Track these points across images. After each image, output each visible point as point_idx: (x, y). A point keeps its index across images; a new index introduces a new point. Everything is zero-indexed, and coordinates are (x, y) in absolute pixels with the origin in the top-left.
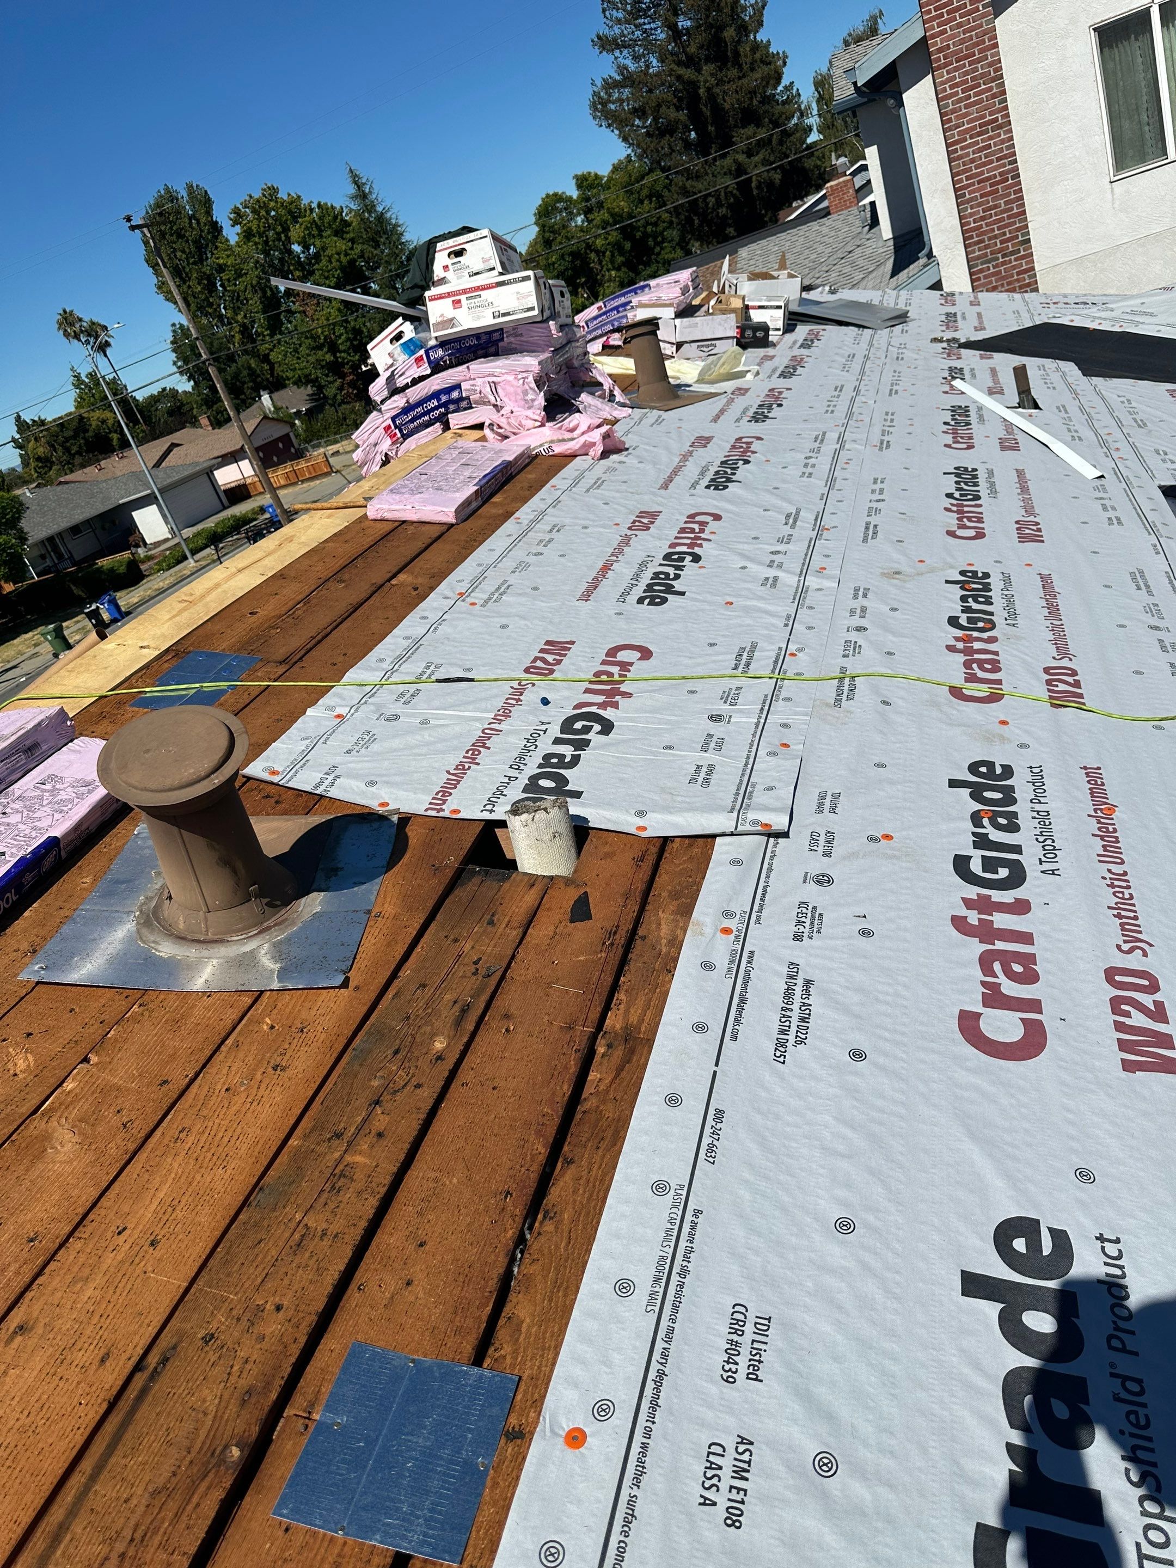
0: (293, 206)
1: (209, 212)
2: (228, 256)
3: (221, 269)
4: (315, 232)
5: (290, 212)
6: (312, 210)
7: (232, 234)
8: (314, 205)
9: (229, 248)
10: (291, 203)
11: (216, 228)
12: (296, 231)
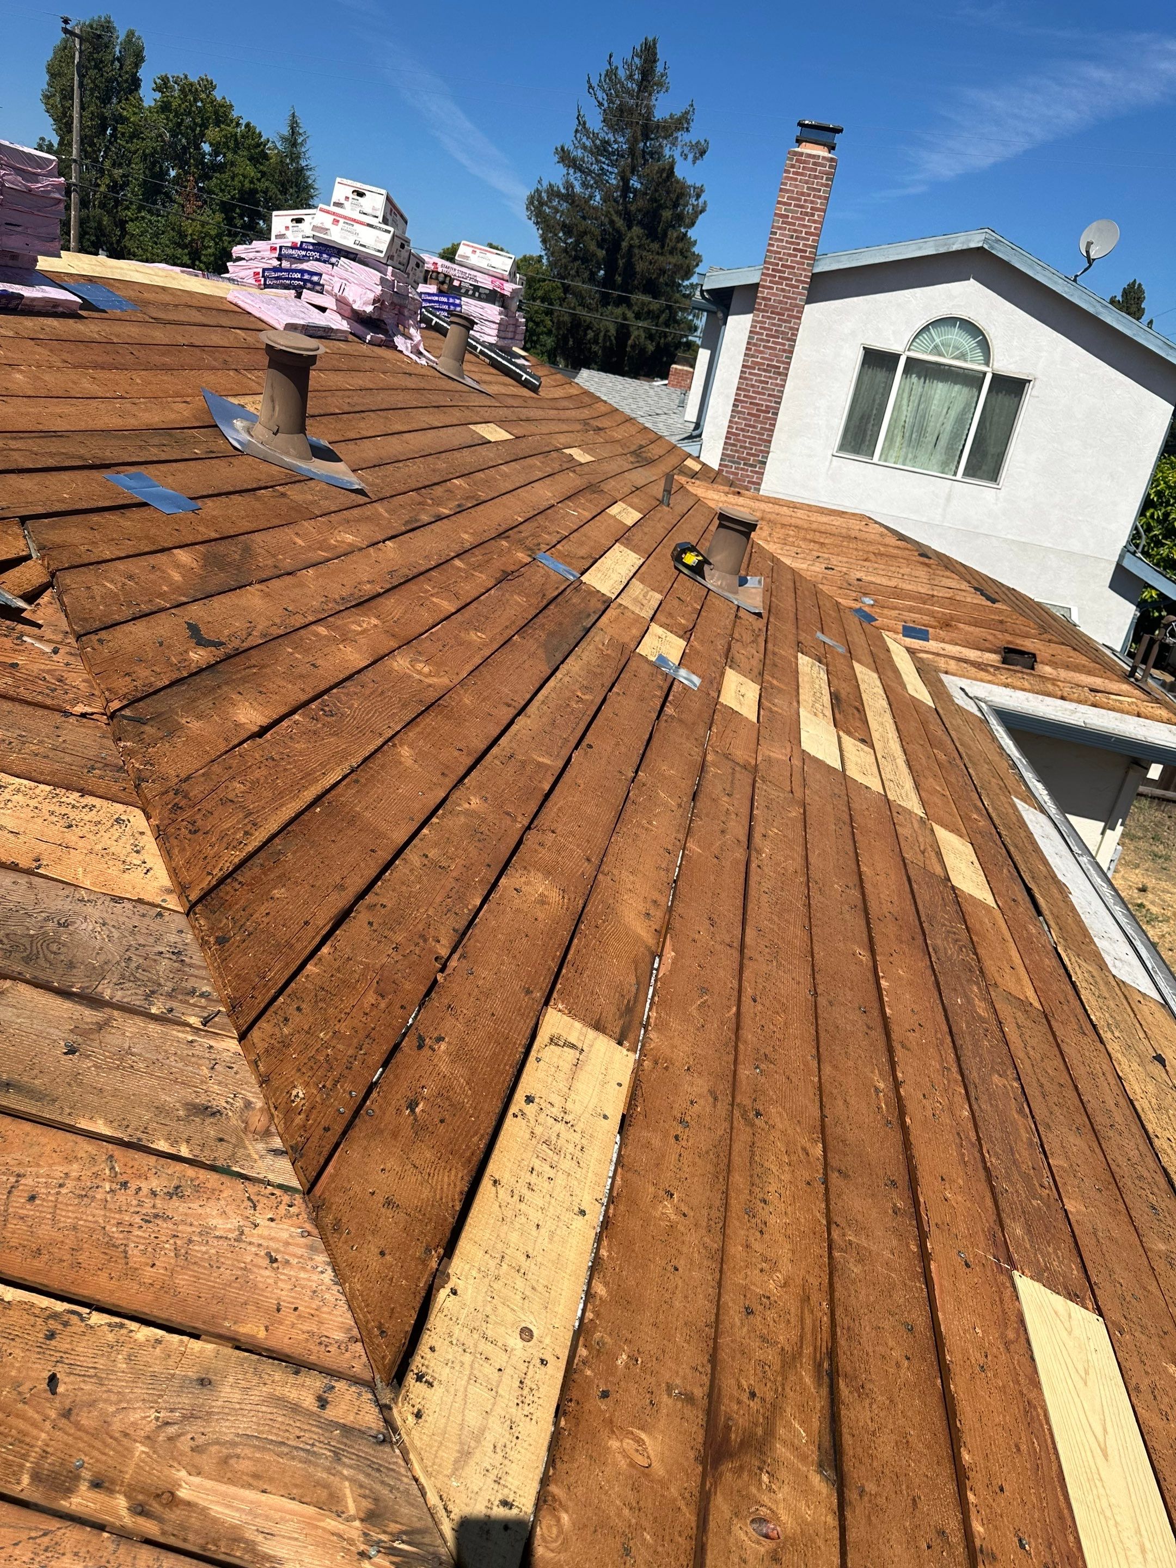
0: (222, 110)
2: (135, 114)
3: (121, 120)
4: (232, 144)
6: (238, 125)
7: (149, 97)
8: (242, 122)
9: (140, 108)
10: (222, 106)
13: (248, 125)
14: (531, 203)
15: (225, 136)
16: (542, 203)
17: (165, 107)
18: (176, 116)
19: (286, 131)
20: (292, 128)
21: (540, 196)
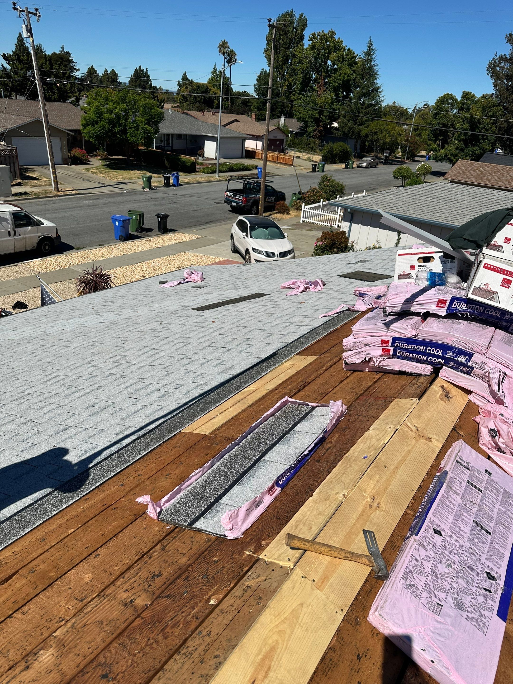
0: (337, 44)
1: (303, 30)
2: (300, 52)
3: (294, 56)
4: (341, 60)
5: (335, 46)
6: (345, 49)
7: (307, 43)
8: (347, 48)
9: (302, 49)
10: (338, 42)
11: (302, 37)
12: (333, 56)
13: (349, 50)
14: (490, 66)
15: (338, 56)
16: (495, 66)
17: (313, 47)
18: (318, 51)
19: (366, 49)
20: (369, 47)
21: (495, 62)
